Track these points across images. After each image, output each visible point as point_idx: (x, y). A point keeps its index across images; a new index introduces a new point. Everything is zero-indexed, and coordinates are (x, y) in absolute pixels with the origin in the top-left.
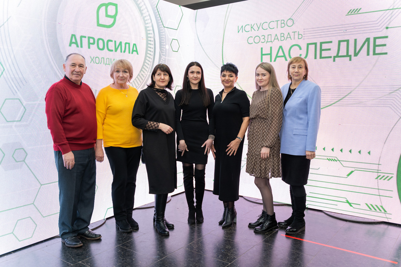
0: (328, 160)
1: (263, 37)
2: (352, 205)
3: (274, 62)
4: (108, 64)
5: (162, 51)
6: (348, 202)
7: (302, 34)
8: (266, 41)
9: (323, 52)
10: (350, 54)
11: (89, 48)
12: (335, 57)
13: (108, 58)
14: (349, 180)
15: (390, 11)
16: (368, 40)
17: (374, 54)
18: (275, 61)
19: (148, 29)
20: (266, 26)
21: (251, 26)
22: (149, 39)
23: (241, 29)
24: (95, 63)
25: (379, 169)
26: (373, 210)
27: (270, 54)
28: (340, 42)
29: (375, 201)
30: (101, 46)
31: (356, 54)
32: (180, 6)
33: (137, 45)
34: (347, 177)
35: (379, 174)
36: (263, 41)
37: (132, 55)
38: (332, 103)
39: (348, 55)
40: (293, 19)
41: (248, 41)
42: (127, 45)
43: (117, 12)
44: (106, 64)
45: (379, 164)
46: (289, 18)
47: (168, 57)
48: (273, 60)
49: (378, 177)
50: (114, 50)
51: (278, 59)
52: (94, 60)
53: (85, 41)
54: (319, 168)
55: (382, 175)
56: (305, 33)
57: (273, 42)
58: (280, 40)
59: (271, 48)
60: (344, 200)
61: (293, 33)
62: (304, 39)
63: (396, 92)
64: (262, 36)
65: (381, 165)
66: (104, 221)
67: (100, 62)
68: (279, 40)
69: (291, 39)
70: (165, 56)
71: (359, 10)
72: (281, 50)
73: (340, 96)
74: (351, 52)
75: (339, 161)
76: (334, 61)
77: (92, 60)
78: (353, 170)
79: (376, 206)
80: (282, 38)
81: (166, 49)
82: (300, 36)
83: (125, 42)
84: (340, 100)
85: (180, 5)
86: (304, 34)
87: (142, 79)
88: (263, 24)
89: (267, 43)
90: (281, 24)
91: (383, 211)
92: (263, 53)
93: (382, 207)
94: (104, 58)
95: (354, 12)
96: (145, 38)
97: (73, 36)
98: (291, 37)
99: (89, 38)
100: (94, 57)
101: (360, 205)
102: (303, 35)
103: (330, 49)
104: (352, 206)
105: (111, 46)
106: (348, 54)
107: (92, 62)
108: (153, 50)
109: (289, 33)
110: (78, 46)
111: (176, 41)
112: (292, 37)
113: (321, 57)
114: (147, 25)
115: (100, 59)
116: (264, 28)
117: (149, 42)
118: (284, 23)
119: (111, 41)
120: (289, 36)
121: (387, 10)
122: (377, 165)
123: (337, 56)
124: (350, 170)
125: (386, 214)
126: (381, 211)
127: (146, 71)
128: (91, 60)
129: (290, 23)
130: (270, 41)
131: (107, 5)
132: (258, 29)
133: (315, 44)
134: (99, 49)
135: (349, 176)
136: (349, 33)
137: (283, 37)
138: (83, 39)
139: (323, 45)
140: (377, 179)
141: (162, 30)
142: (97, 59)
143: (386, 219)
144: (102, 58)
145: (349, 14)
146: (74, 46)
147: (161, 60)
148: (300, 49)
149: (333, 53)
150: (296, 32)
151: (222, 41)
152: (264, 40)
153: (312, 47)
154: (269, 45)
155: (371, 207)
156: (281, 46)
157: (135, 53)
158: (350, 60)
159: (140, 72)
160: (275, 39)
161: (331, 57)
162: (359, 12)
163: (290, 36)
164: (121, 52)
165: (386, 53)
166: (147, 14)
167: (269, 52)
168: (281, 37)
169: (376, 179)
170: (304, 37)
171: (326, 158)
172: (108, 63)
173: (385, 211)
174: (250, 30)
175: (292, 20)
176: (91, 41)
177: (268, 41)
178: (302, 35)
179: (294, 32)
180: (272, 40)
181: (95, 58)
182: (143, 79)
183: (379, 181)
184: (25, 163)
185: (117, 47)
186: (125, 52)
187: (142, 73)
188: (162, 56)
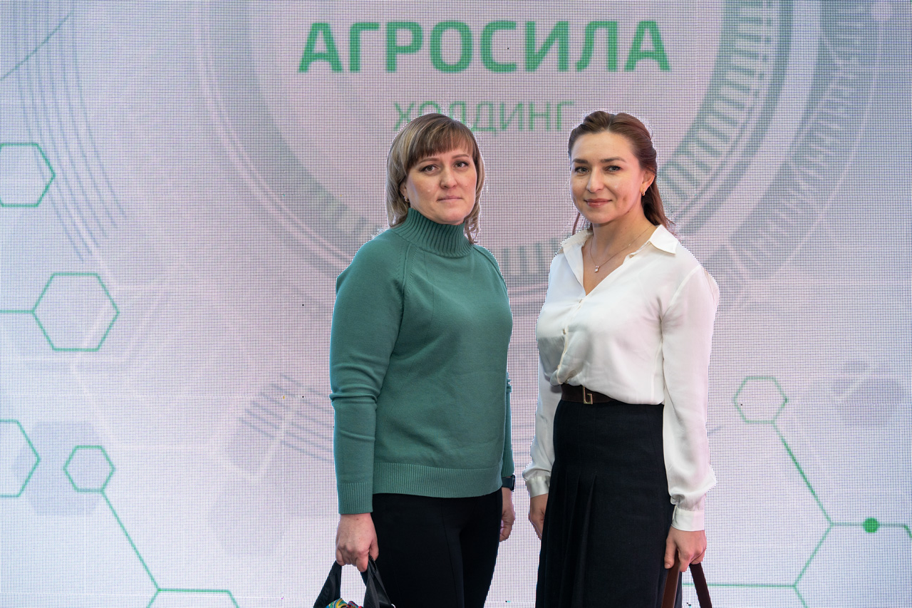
5: (843, 36)
11: (391, 66)
13: (485, 103)
30: (451, 53)
33: (660, 26)
37: (631, 74)
42: (601, 35)
50: (521, 63)
53: (373, 44)
77: (405, 116)
81: (872, 24)
83: (585, 23)
94: (463, 104)
97: (320, 29)
99: (393, 27)
100: (412, 105)
105: (508, 46)
110: (337, 67)
119: (510, 25)
134: (439, 68)
138: (365, 36)
144: (454, 104)
146: (320, 68)
147: (832, 86)
157: (647, 66)
164: (563, 66)
176: (404, 37)
184: (106, 499)
185: (538, 48)
186: (585, 66)
187: (682, 159)
188: (839, 62)
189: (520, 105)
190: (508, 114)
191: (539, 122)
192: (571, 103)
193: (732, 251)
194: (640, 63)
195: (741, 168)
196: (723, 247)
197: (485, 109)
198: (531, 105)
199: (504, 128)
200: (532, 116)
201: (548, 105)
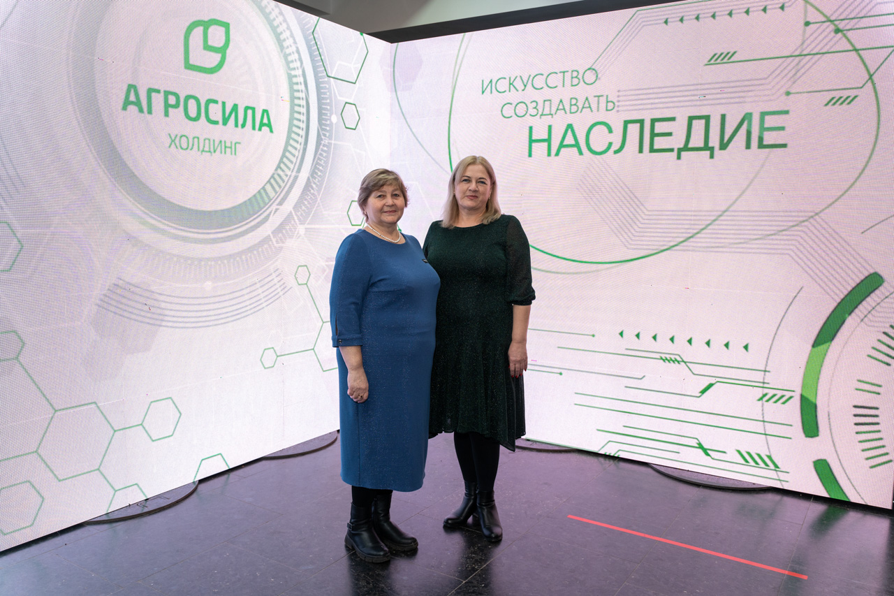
0: (661, 361)
1: (534, 104)
2: (709, 452)
3: (556, 157)
4: (207, 152)
5: (323, 127)
6: (700, 446)
7: (615, 101)
8: (540, 113)
9: (656, 139)
10: (711, 145)
11: (166, 114)
12: (680, 150)
13: (207, 139)
14: (706, 402)
15: (793, 60)
16: (747, 117)
17: (761, 145)
18: (557, 154)
19: (295, 80)
20: (539, 82)
21: (510, 80)
22: (297, 102)
23: (489, 87)
24: (179, 148)
25: (766, 381)
26: (752, 463)
27: (548, 140)
28: (691, 119)
29: (756, 445)
30: (193, 113)
31: (723, 146)
32: (362, 35)
33: (270, 113)
34: (699, 397)
35: (766, 391)
36: (534, 112)
37: (260, 132)
38: (672, 244)
39: (707, 147)
40: (596, 69)
41: (503, 112)
42: (250, 112)
43: (229, 41)
44: (203, 151)
45: (765, 371)
46: (588, 67)
47: (335, 140)
48: (554, 151)
49: (765, 395)
50: (221, 122)
51: (563, 150)
52: (177, 141)
53: (158, 100)
54: (644, 376)
55: (771, 393)
56: (620, 99)
57: (554, 116)
58: (568, 111)
59: (550, 127)
60: (694, 443)
61: (596, 98)
62: (618, 111)
63: (803, 224)
64: (532, 102)
65: (769, 372)
66: (194, 487)
67: (190, 145)
68: (566, 113)
69: (592, 111)
70: (330, 138)
71: (733, 55)
72: (570, 133)
73: (688, 231)
74: (714, 141)
75: (685, 362)
76: (679, 157)
77: (173, 141)
78: (713, 382)
79: (758, 455)
80: (573, 107)
81: (331, 123)
82: (611, 105)
83: (244, 106)
84: (690, 237)
85: (362, 32)
86: (618, 101)
87: (280, 186)
88: (534, 78)
89: (542, 117)
90: (572, 78)
91: (772, 466)
92: (534, 137)
93: (770, 457)
94: (198, 138)
95: (722, 60)
96: (287, 97)
97: (132, 87)
98: (592, 106)
99: (167, 93)
100: (176, 136)
101: (725, 452)
102: (617, 104)
103: (670, 134)
104: (709, 455)
105: (215, 112)
106: (708, 144)
107: (173, 146)
108: (303, 126)
109: (587, 99)
110: (141, 111)
111: (354, 106)
112: (594, 106)
113: (652, 150)
114: (293, 73)
115: (191, 140)
116: (535, 86)
117: (297, 109)
118: (577, 78)
119: (216, 102)
120: (587, 103)
121: (788, 57)
122: (763, 373)
123: (686, 148)
124: (705, 382)
125: (779, 473)
126: (768, 466)
127: (289, 169)
128: (169, 140)
129: (590, 77)
130: (549, 113)
131: (207, 25)
132: (523, 87)
133: (641, 122)
134: (187, 118)
135: (705, 395)
136: (710, 102)
137: (575, 105)
138: (153, 95)
139: (657, 124)
140: (761, 402)
141: (323, 83)
142: (184, 140)
143: (779, 482)
144: (194, 138)
145: (712, 62)
146: (133, 109)
147: (321, 147)
148: (610, 131)
149: (677, 141)
150: (602, 96)
151: (449, 110)
152: (535, 110)
153: (634, 130)
154: (547, 120)
155: (747, 458)
156: (571, 125)
157: (265, 129)
158: (712, 156)
159: (276, 170)
160: (558, 109)
161: (671, 150)
162: (731, 60)
163: (589, 104)
164: (236, 126)
165: (784, 146)
166: (294, 49)
167: (546, 137)
168: (571, 105)
169: (759, 400)
170: (618, 106)
171: (657, 356)
172: (206, 149)
173: (776, 466)
174: (508, 91)
175: (594, 72)
176: (172, 100)
177: (544, 113)
178: (614, 104)
179: (599, 96)
180: (553, 112)
181: (178, 137)
182: (283, 185)
183: (766, 404)
184: (20, 363)
185: (227, 115)
186: (244, 126)
187: (280, 172)
188: (323, 137)
189: (221, 141)
190: (216, 145)
191: (229, 150)
192: (239, 143)
193: (294, 214)
194: (264, 128)
195: (296, 178)
196: (291, 212)
197: (207, 141)
198: (225, 142)
199: (215, 152)
200: (226, 147)
201: (231, 142)
